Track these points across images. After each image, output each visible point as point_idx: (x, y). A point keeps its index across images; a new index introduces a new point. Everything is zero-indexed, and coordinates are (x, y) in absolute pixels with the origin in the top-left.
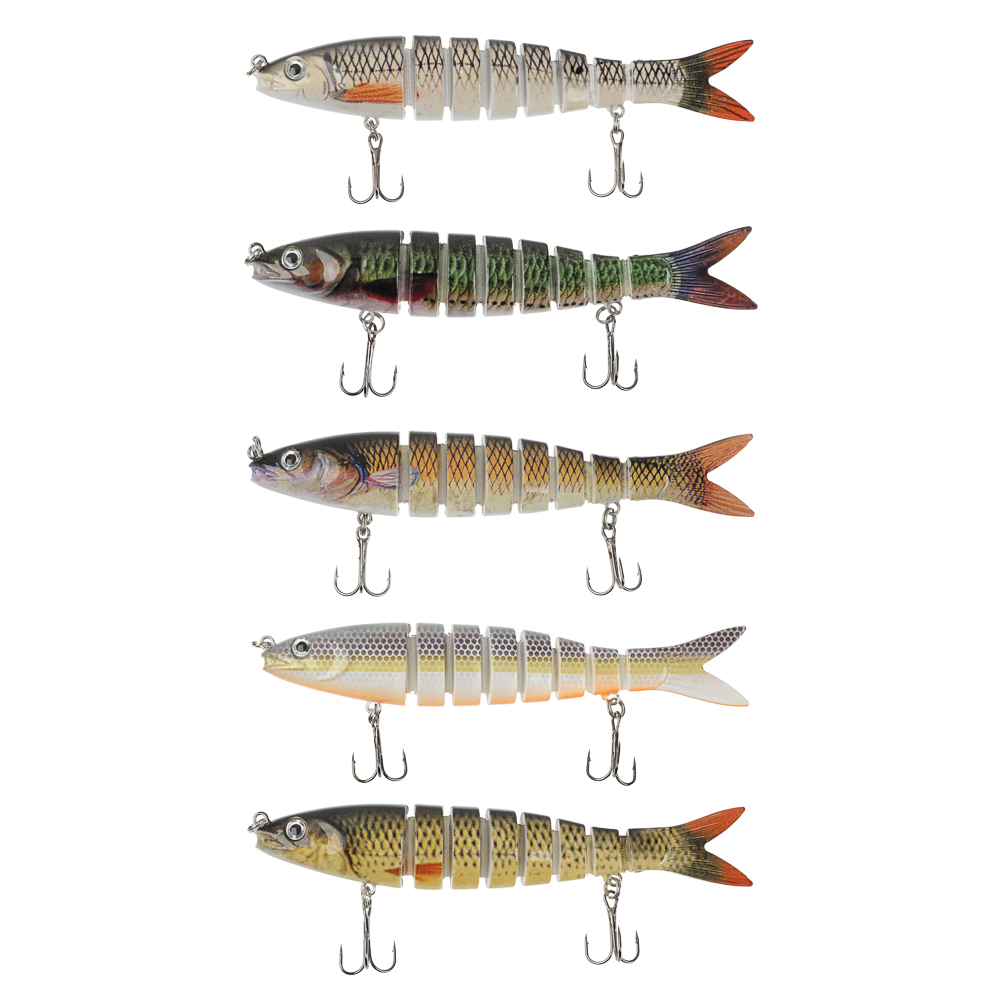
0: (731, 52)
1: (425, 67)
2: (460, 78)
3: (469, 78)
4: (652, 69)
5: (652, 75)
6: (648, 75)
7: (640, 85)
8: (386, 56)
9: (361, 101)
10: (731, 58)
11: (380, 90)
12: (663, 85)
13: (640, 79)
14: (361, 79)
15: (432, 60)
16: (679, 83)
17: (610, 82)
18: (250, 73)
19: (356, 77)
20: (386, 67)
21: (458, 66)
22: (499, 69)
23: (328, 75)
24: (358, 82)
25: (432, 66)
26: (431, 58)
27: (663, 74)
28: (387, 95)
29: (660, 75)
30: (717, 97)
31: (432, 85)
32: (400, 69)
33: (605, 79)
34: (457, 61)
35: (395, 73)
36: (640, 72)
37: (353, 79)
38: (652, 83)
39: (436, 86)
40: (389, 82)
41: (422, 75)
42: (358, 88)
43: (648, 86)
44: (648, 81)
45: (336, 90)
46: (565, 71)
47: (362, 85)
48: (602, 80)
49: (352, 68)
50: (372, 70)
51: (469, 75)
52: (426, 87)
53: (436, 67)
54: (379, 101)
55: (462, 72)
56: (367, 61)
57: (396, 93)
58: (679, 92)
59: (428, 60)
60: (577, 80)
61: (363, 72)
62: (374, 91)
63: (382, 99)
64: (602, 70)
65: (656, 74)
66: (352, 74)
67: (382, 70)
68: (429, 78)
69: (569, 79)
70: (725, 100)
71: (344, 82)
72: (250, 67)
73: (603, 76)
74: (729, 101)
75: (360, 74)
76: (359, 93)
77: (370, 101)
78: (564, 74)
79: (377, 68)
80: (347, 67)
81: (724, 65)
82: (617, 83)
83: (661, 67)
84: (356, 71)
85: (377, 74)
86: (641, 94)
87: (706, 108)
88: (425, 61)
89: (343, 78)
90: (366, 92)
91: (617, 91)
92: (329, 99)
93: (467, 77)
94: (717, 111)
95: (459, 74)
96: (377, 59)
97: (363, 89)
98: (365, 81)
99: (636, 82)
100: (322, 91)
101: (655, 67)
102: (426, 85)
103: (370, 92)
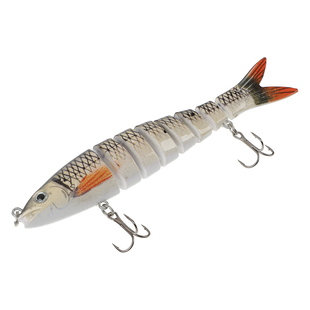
0: (259, 67)
1: (111, 149)
2: (134, 144)
3: (139, 142)
4: (228, 95)
5: (230, 97)
6: (228, 98)
7: (229, 104)
8: (86, 158)
9: (90, 189)
10: (262, 70)
11: (95, 175)
12: (240, 99)
13: (226, 102)
14: (81, 176)
15: (112, 145)
16: (247, 95)
17: (213, 110)
18: (16, 223)
19: (77, 177)
20: (90, 162)
21: (129, 140)
22: (151, 130)
23: (62, 186)
24: (81, 179)
25: (115, 147)
26: (111, 145)
27: (236, 94)
28: (101, 176)
29: (234, 95)
30: (271, 91)
31: (122, 155)
32: (99, 159)
33: (209, 111)
34: (126, 138)
35: (97, 162)
36: (224, 100)
37: (77, 179)
38: (234, 100)
39: (125, 155)
40: (97, 168)
41: (113, 154)
42: (83, 182)
43: (233, 102)
44: (231, 101)
45: (72, 191)
46: (185, 117)
47: (84, 178)
48: (208, 112)
49: (72, 175)
50: (84, 168)
51: (137, 140)
52: (119, 158)
53: (117, 147)
54: (99, 183)
55: (133, 141)
56: (78, 166)
57: (106, 171)
58: (251, 99)
59: (110, 146)
60: (195, 118)
61: (79, 172)
62: (93, 178)
63: (100, 180)
64: (204, 108)
65: (232, 95)
66: (74, 177)
67: (89, 165)
68: (118, 153)
69: (191, 119)
70: (276, 89)
71: (73, 183)
72: (14, 219)
73: (207, 111)
74: (278, 89)
75: (79, 174)
76: (85, 185)
77: (95, 186)
78: (186, 119)
79: (86, 165)
80: (69, 176)
81: (261, 75)
82: (216, 109)
83: (231, 92)
84: (75, 174)
85: (88, 168)
86: (233, 108)
87: (270, 98)
88: (109, 147)
89: (71, 182)
90: (89, 182)
91: (220, 112)
92: (71, 199)
93: (137, 142)
94: (277, 96)
95: (132, 143)
96: (83, 162)
97: (86, 180)
98: (84, 176)
99: (225, 104)
100: (65, 197)
101: (229, 93)
102: (118, 157)
103: (91, 180)
